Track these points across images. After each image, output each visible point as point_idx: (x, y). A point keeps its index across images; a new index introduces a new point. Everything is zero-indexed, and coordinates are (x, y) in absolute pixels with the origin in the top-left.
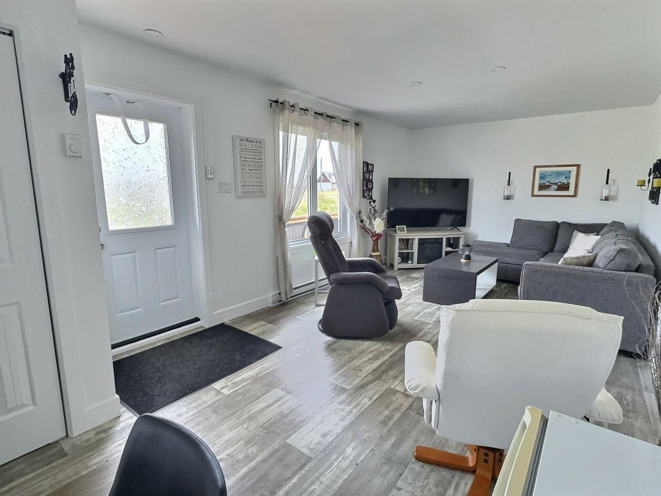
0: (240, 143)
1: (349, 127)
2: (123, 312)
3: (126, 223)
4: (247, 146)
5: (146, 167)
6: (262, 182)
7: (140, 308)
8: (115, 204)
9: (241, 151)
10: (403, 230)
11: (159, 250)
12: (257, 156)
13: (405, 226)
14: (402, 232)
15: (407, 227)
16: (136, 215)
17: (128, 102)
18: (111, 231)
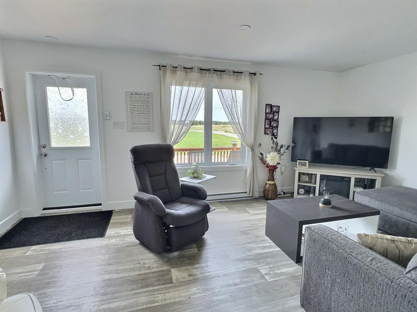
0: (130, 96)
1: (243, 77)
2: (57, 191)
3: (61, 144)
4: (137, 98)
5: (74, 113)
6: (149, 121)
7: (67, 191)
8: (55, 133)
9: (131, 101)
10: (304, 165)
11: (79, 160)
12: (145, 104)
13: (307, 162)
14: (303, 167)
15: (309, 162)
16: (67, 140)
17: (63, 79)
18: (53, 148)
